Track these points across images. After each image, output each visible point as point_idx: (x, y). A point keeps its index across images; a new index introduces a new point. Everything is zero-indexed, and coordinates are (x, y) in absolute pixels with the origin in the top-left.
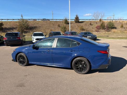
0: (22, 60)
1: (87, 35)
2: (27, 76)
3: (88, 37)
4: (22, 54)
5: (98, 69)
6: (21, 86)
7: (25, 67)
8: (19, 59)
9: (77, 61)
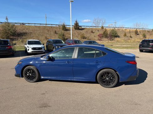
0: (30, 74)
2: (44, 94)
4: (31, 67)
8: (26, 74)
9: (103, 74)
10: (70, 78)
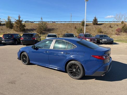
1: (102, 38)
2: (23, 74)
4: (25, 53)
5: (92, 75)
6: (12, 83)
8: (22, 58)
10: (47, 65)
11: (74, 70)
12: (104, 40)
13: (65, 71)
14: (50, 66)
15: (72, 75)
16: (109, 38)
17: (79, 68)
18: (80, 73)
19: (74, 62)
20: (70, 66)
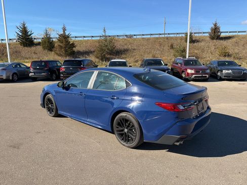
0: (50, 105)
2: (39, 133)
3: (224, 71)
4: (50, 96)
5: (155, 142)
7: (54, 118)
9: (120, 120)
10: (83, 119)
11: (126, 130)
12: (227, 71)
13: (111, 131)
14: (88, 120)
15: (123, 139)
16: (238, 67)
17: (133, 126)
18: (136, 136)
19: (125, 115)
20: (119, 122)
